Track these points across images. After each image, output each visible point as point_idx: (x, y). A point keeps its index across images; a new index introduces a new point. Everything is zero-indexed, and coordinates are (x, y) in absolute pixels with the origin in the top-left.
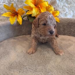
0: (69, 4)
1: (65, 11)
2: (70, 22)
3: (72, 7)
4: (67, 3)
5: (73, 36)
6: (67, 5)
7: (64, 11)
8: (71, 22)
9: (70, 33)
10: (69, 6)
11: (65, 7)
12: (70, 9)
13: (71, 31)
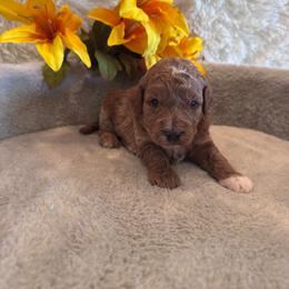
0: (236, 17)
1: (219, 42)
2: (241, 78)
3: (247, 27)
4: (231, 13)
5: (252, 128)
6: (228, 19)
7: (217, 39)
8: (246, 77)
9: (239, 119)
10: (236, 22)
11: (221, 26)
12: (236, 35)
13: (246, 110)
